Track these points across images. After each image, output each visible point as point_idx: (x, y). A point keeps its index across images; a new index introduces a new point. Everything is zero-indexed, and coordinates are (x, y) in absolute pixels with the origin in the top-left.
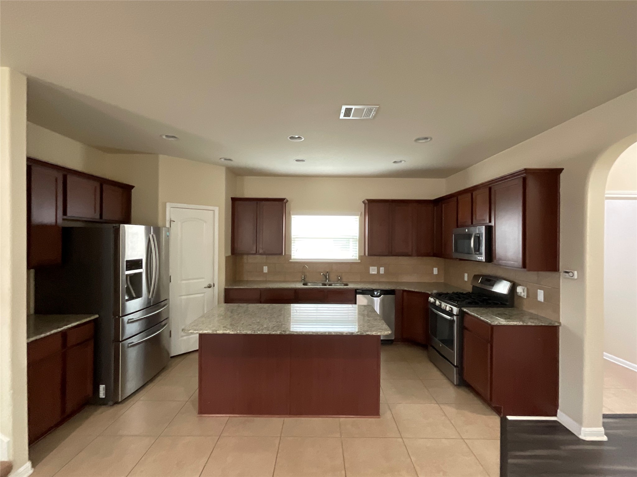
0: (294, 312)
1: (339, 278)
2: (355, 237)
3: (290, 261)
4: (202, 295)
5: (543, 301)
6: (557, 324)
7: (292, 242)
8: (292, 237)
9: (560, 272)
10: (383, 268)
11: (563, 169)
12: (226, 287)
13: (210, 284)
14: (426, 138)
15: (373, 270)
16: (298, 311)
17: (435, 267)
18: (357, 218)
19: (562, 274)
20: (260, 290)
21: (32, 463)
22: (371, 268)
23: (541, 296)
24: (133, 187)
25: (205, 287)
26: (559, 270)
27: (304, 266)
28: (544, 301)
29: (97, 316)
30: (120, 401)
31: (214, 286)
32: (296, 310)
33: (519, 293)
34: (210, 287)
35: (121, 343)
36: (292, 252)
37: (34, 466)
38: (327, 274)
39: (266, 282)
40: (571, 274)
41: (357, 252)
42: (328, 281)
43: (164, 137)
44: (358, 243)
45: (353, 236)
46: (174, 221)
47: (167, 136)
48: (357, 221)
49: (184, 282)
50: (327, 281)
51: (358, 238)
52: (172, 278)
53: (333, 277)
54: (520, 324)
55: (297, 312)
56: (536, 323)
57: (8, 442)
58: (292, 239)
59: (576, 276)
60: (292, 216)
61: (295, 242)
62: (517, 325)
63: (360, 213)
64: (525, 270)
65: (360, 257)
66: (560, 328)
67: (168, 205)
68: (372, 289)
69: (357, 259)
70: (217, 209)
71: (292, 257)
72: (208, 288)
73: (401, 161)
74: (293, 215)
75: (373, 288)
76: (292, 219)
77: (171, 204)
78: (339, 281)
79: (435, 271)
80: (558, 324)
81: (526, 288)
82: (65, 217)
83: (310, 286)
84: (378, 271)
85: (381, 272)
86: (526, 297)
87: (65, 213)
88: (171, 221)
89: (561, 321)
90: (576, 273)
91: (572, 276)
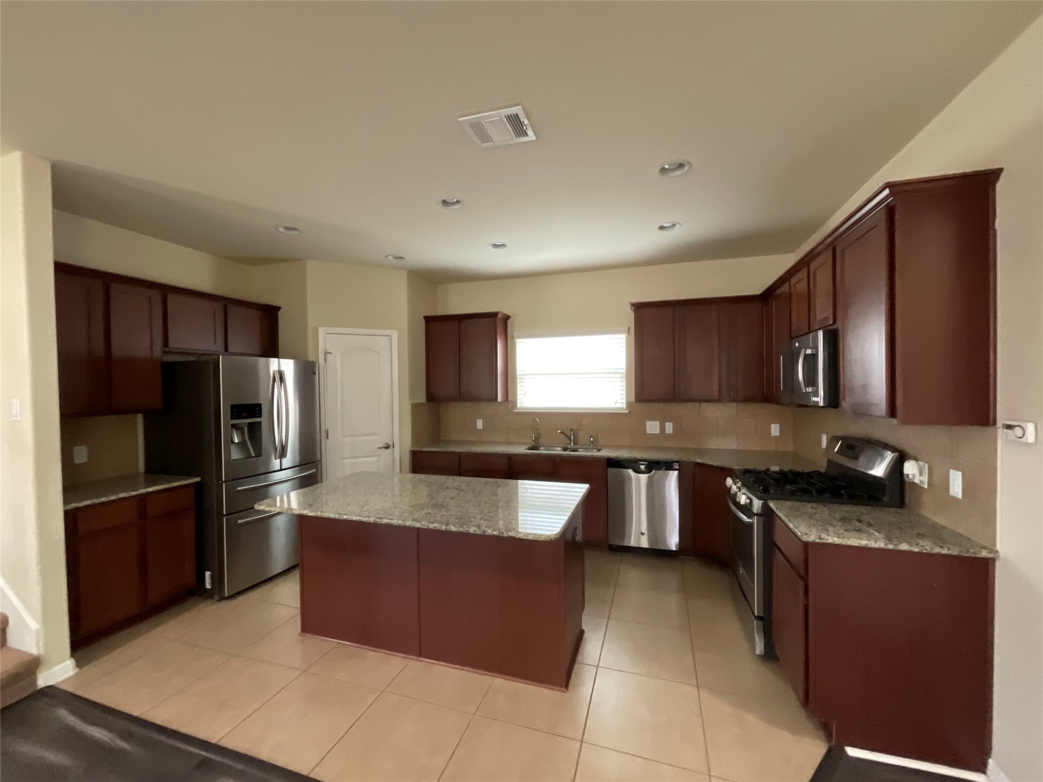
0: (524, 492)
1: (592, 439)
2: (621, 371)
3: (514, 411)
4: (375, 458)
5: (960, 496)
6: (984, 554)
7: (518, 381)
8: (518, 373)
9: (997, 428)
10: (671, 424)
11: (1000, 170)
12: (413, 449)
13: (387, 444)
14: (681, 165)
15: (653, 427)
16: (529, 491)
17: (774, 423)
18: (623, 338)
19: (1001, 432)
20: (459, 455)
21: (76, 661)
22: (649, 423)
23: (956, 485)
24: (279, 308)
25: (379, 448)
26: (995, 423)
27: (535, 419)
28: (962, 497)
29: (198, 479)
30: (226, 596)
31: (393, 447)
32: (525, 488)
33: (910, 476)
34: (387, 447)
35: (224, 518)
36: (518, 397)
37: (79, 665)
38: (572, 432)
39: (482, 443)
40: (1019, 432)
41: (624, 397)
42: (574, 444)
43: (282, 229)
44: (624, 379)
45: (616, 369)
46: (331, 353)
47: (287, 228)
48: (623, 343)
49: (347, 439)
50: (571, 443)
51: (624, 371)
52: (329, 433)
53: (583, 437)
54: (877, 546)
55: (527, 492)
56: (922, 546)
57: (37, 631)
58: (518, 377)
59: (1030, 437)
60: (517, 340)
61: (524, 381)
62: (870, 546)
63: (627, 328)
64: (895, 421)
65: (629, 404)
66: (997, 564)
67: (321, 330)
68: (636, 459)
69: (623, 408)
70: (395, 335)
71: (519, 405)
72: (384, 449)
73: (674, 225)
74: (518, 338)
75: (638, 458)
76: (518, 345)
77: (326, 328)
78: (592, 445)
79: (775, 429)
80: (990, 555)
81: (927, 465)
82: (166, 349)
83: (543, 451)
84: (663, 428)
85: (667, 432)
86: (926, 486)
87: (166, 343)
88: (326, 353)
89: (998, 547)
90: (1030, 427)
91: (1021, 436)
